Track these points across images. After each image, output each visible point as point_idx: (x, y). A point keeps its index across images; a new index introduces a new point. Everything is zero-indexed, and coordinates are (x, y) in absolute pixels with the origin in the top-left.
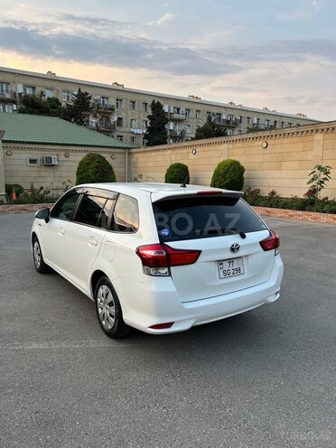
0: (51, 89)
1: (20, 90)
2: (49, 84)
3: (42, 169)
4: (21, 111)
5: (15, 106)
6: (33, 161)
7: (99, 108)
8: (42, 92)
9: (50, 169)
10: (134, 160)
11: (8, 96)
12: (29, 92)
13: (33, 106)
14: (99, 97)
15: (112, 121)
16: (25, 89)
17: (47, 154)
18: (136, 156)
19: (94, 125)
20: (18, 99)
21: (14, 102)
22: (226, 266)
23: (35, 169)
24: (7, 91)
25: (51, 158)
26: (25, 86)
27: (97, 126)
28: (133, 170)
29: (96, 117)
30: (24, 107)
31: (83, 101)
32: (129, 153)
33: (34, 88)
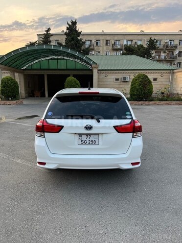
0: (141, 40)
1: (125, 43)
2: (140, 37)
3: (121, 83)
4: (123, 54)
5: (122, 51)
6: (117, 79)
7: (167, 47)
8: (136, 43)
9: (125, 83)
10: (175, 77)
11: (119, 47)
12: (129, 43)
13: (129, 50)
14: (168, 41)
15: (175, 54)
16: (127, 42)
17: (124, 75)
18: (177, 74)
19: (163, 57)
20: (123, 48)
21: (121, 50)
22: (84, 138)
23: (118, 83)
24: (119, 45)
25: (126, 78)
26: (128, 41)
27: (165, 58)
28: (174, 83)
29: (165, 52)
30: (125, 52)
31: (152, 45)
32: (173, 73)
33: (132, 41)
